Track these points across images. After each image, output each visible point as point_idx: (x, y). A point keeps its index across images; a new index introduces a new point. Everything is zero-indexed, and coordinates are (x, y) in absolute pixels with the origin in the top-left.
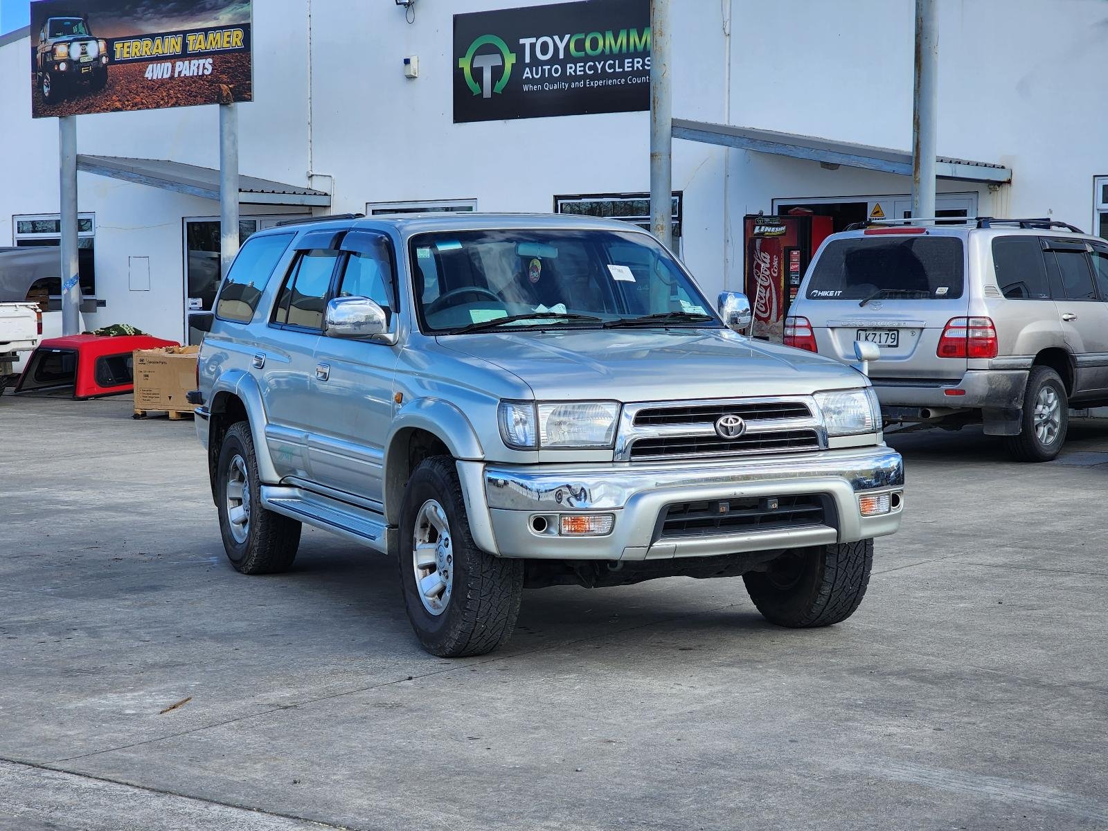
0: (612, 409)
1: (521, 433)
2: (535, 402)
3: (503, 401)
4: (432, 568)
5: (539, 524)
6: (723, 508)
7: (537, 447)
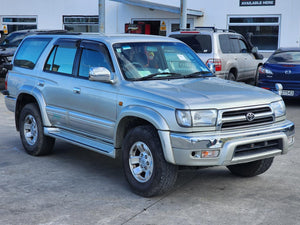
0: (214, 111)
1: (184, 121)
2: (190, 110)
3: (177, 109)
4: (137, 165)
5: (193, 154)
6: (252, 146)
7: (192, 126)
